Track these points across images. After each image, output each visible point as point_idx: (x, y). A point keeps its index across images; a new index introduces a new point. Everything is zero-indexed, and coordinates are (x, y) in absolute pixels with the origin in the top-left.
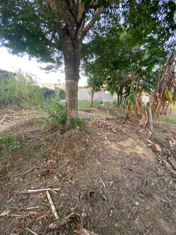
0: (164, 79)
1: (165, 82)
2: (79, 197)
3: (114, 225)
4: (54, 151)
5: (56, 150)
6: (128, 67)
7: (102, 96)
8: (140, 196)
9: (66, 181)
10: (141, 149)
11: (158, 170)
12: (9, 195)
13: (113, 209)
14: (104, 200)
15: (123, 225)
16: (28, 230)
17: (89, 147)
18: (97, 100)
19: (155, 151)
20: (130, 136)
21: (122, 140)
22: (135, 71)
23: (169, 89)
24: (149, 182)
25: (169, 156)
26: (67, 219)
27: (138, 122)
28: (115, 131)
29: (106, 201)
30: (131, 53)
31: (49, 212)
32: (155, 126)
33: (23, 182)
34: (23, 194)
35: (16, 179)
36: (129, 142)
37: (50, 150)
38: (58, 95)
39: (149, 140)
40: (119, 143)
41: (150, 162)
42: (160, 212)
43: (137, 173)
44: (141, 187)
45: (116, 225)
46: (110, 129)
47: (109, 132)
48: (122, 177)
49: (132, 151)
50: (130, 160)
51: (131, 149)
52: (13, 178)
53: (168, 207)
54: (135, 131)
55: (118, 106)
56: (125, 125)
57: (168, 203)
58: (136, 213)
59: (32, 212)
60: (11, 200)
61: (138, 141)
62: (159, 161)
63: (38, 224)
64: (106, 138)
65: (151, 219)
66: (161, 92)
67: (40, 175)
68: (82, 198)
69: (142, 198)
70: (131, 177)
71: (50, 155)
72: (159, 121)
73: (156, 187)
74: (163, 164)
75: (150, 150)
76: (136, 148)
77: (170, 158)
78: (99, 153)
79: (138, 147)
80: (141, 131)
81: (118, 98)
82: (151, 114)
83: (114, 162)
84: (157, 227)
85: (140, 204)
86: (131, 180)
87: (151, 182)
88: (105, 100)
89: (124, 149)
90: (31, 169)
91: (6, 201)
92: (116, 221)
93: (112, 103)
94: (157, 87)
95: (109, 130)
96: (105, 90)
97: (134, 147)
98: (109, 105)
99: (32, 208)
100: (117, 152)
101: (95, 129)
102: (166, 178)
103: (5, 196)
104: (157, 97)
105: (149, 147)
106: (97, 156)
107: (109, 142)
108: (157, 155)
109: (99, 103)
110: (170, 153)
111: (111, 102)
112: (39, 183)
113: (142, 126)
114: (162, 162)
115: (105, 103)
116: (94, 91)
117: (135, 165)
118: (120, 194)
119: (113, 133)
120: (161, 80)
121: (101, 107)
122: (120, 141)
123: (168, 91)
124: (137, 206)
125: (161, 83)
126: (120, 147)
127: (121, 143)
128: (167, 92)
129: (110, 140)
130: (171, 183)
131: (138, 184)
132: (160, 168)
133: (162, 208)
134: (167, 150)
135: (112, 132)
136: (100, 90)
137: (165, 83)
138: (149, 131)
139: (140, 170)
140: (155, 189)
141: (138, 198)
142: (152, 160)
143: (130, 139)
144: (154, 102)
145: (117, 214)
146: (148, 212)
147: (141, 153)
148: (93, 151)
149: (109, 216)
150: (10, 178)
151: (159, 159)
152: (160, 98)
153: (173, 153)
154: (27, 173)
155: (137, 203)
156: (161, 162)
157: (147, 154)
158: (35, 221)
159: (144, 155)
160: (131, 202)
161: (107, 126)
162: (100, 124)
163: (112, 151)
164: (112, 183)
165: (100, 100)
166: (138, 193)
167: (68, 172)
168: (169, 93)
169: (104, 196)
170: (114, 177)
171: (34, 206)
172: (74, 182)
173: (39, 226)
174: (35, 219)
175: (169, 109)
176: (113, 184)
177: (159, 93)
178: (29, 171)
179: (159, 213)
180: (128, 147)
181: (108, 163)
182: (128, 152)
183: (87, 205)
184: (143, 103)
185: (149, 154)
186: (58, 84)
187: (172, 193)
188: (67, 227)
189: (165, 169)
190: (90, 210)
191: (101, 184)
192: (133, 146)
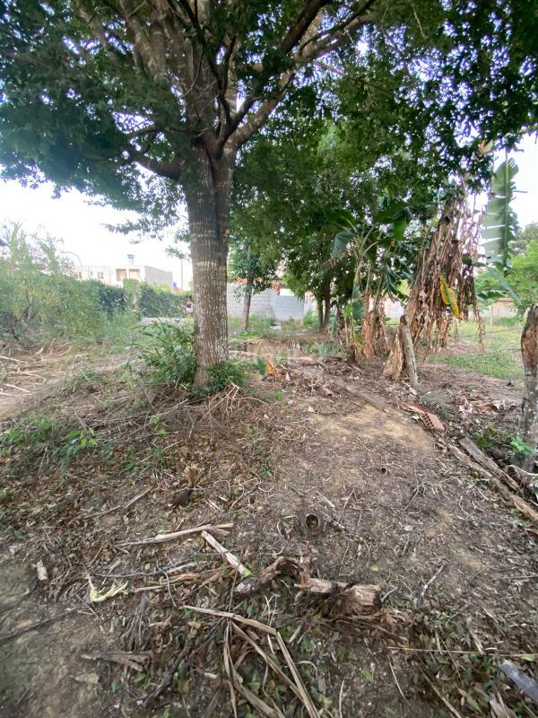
0: (435, 256)
1: (438, 264)
2: (283, 532)
3: (368, 570)
4: (185, 450)
5: (191, 447)
6: (346, 224)
7: (273, 303)
8: (411, 516)
9: (240, 507)
10: (398, 427)
11: (440, 466)
12: (107, 554)
13: (362, 543)
14: (339, 530)
15: (389, 566)
16: (188, 609)
17: (275, 433)
18: (260, 314)
19: (429, 430)
20: (367, 402)
21: (349, 413)
22: (365, 236)
23: (448, 281)
24: (425, 489)
25: (460, 437)
26: (272, 571)
27: (380, 368)
28: (329, 392)
29: (344, 532)
30: (347, 186)
31: (223, 567)
32: (424, 376)
33: (131, 523)
34: (144, 547)
35: (111, 520)
36: (367, 415)
37: (174, 448)
38: (134, 302)
39: (412, 408)
40: (344, 419)
41: (420, 452)
42: (458, 539)
43: (397, 475)
44: (411, 499)
45: (375, 569)
46: (316, 388)
47: (313, 395)
48: (367, 486)
49: (378, 432)
50: (377, 451)
51: (374, 430)
52: (100, 518)
53: (471, 529)
54: (376, 389)
55: (320, 328)
56: (351, 377)
57: (471, 522)
58: (410, 544)
59: (183, 575)
60: (118, 562)
61: (387, 411)
62: (441, 448)
63: (207, 594)
64: (311, 409)
65: (440, 552)
66: (431, 288)
67: (170, 505)
68: (290, 534)
69: (416, 518)
70: (385, 483)
71: (179, 460)
72: (430, 362)
73: (442, 497)
74: (450, 455)
75: (417, 427)
76: (387, 426)
77: (466, 442)
78: (302, 444)
79: (390, 424)
80: (391, 388)
81: (320, 308)
82: (412, 345)
83: (341, 459)
84: (456, 562)
85: (414, 528)
86: (388, 490)
87: (430, 490)
88: (282, 316)
89: (359, 431)
90: (142, 494)
91: (106, 568)
92: (374, 562)
93: (302, 323)
94: (421, 277)
95: (313, 390)
96: (282, 286)
97: (381, 424)
98: (295, 329)
99: (180, 568)
100: (344, 438)
101: (276, 391)
102: (460, 478)
103: (98, 558)
104: (422, 302)
105: (416, 422)
106: (299, 452)
107: (320, 419)
108: (434, 437)
109: (265, 323)
110: (462, 431)
111: (300, 321)
112: (174, 520)
113: (390, 378)
114: (448, 450)
115: (284, 323)
116: (253, 290)
117: (389, 461)
118: (370, 516)
119: (325, 397)
120: (429, 260)
121: (275, 336)
122: (345, 415)
123: (447, 286)
124: (407, 532)
125: (430, 267)
126: (349, 426)
127: (350, 418)
128: (445, 288)
129: (321, 414)
130: (470, 486)
131: (404, 495)
132: (445, 463)
133: (460, 532)
134: (457, 425)
135: (320, 394)
136: (269, 286)
137: (439, 266)
138: (411, 389)
139: (403, 470)
140: (439, 500)
141: (407, 519)
142: (426, 448)
143: (368, 407)
144: (415, 314)
145: (371, 551)
146: (433, 541)
147: (400, 435)
148: (287, 441)
149: (357, 556)
150: (90, 519)
151: (441, 445)
152: (429, 305)
153: (469, 432)
154: (134, 503)
155: (407, 528)
156: (445, 451)
157: (412, 436)
158: (198, 591)
159: (407, 439)
160: (395, 527)
161: (307, 381)
162: (287, 377)
163: (332, 438)
164: (347, 499)
165: (268, 316)
166: (407, 510)
167: (240, 489)
168: (450, 291)
169: (335, 523)
170: (349, 489)
171: (183, 564)
172: (260, 508)
173: (210, 597)
174: (196, 587)
175: (452, 331)
176: (350, 501)
177: (426, 292)
178: (138, 500)
179: (455, 540)
180: (368, 425)
181: (328, 461)
182: (368, 435)
183: (305, 543)
184: (388, 319)
185: (417, 436)
186: (128, 268)
187: (476, 504)
188: (275, 586)
189: (456, 463)
190: (314, 551)
191: (324, 504)
192: (379, 423)
